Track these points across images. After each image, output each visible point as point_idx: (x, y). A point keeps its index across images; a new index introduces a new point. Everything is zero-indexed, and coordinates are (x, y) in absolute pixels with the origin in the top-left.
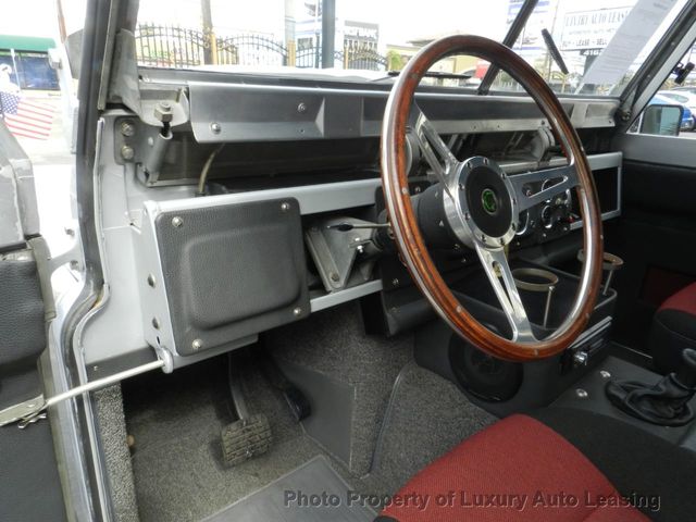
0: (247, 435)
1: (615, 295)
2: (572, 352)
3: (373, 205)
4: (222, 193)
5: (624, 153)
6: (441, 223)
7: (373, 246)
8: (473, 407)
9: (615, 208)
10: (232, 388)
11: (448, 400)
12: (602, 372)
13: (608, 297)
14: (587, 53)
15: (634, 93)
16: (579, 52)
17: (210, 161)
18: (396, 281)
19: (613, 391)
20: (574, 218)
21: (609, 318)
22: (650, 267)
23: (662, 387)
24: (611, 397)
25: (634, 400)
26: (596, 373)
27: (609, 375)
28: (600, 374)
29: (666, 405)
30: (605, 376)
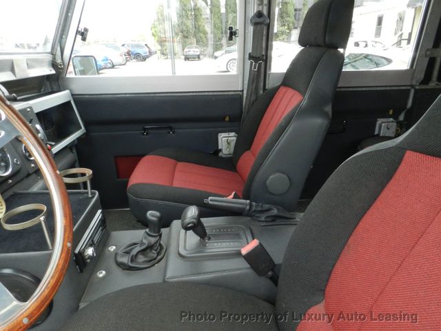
1: (97, 193)
2: (81, 254)
5: (71, 91)
9: (81, 128)
12: (110, 248)
13: (93, 197)
15: (59, 49)
19: (121, 259)
20: (51, 145)
21: (100, 211)
22: (115, 157)
23: (144, 241)
24: (120, 265)
25: (133, 259)
26: (106, 251)
27: (114, 247)
28: (109, 251)
29: (151, 251)
30: (112, 250)
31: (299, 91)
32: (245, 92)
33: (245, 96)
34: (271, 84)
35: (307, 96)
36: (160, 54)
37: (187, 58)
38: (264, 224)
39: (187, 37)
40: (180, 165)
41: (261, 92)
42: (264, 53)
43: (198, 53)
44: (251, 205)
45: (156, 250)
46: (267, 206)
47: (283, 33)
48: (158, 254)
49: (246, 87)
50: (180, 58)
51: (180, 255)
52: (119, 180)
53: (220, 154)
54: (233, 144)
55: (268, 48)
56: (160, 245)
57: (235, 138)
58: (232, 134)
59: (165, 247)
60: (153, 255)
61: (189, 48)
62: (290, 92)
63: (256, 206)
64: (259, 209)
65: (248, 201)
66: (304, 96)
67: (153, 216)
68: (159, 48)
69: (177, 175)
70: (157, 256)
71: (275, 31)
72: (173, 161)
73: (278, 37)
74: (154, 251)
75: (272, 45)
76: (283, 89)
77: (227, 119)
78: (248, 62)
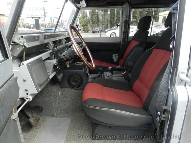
0: (34, 118)
3: (49, 57)
4: (29, 59)
6: (75, 54)
7: (57, 63)
8: (75, 90)
10: (25, 111)
11: (71, 91)
14: (34, 18)
16: (32, 18)
17: (25, 52)
18: (57, 71)
31: (137, 41)
32: (121, 42)
33: (121, 43)
34: (129, 40)
35: (139, 42)
36: (82, 31)
37: (93, 32)
39: (94, 24)
41: (126, 42)
42: (127, 31)
43: (98, 30)
46: (127, 68)
47: (134, 22)
49: (122, 41)
50: (91, 32)
51: (107, 76)
53: (113, 61)
54: (117, 58)
55: (129, 28)
57: (118, 56)
58: (117, 55)
61: (95, 28)
62: (135, 41)
63: (125, 68)
65: (123, 67)
66: (138, 42)
67: (101, 68)
68: (82, 28)
71: (131, 21)
72: (100, 61)
73: (132, 23)
75: (130, 27)
76: (132, 41)
77: (116, 50)
78: (123, 34)
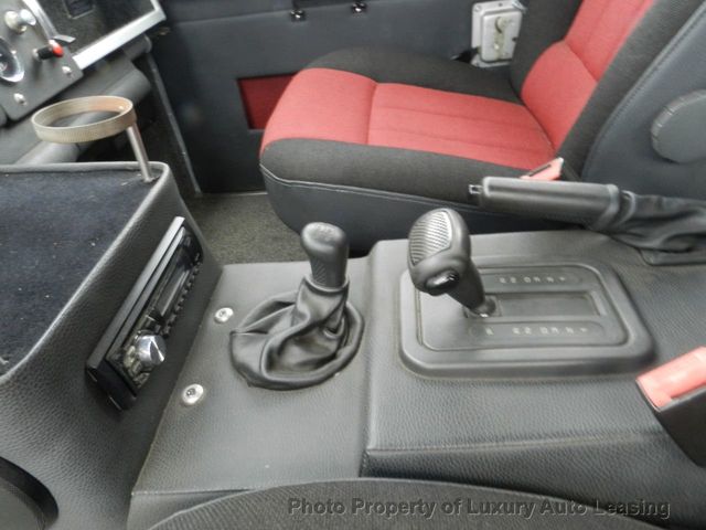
1: (166, 169)
2: (111, 365)
9: (153, 9)
12: (217, 315)
19: (243, 354)
21: (178, 221)
22: (240, 80)
23: (302, 307)
24: (241, 369)
25: (274, 358)
26: (211, 323)
27: (229, 312)
28: (217, 321)
29: (321, 332)
30: (224, 319)
38: (662, 257)
40: (383, 90)
44: (623, 202)
45: (335, 331)
46: (675, 204)
48: (342, 342)
51: (406, 362)
52: (252, 131)
53: (475, 61)
54: (512, 31)
56: (346, 313)
57: (517, 15)
58: (511, 3)
59: (358, 320)
60: (327, 344)
63: (640, 204)
64: (650, 212)
65: (612, 189)
67: (321, 240)
69: (378, 115)
70: (339, 348)
72: (364, 81)
74: (328, 334)
